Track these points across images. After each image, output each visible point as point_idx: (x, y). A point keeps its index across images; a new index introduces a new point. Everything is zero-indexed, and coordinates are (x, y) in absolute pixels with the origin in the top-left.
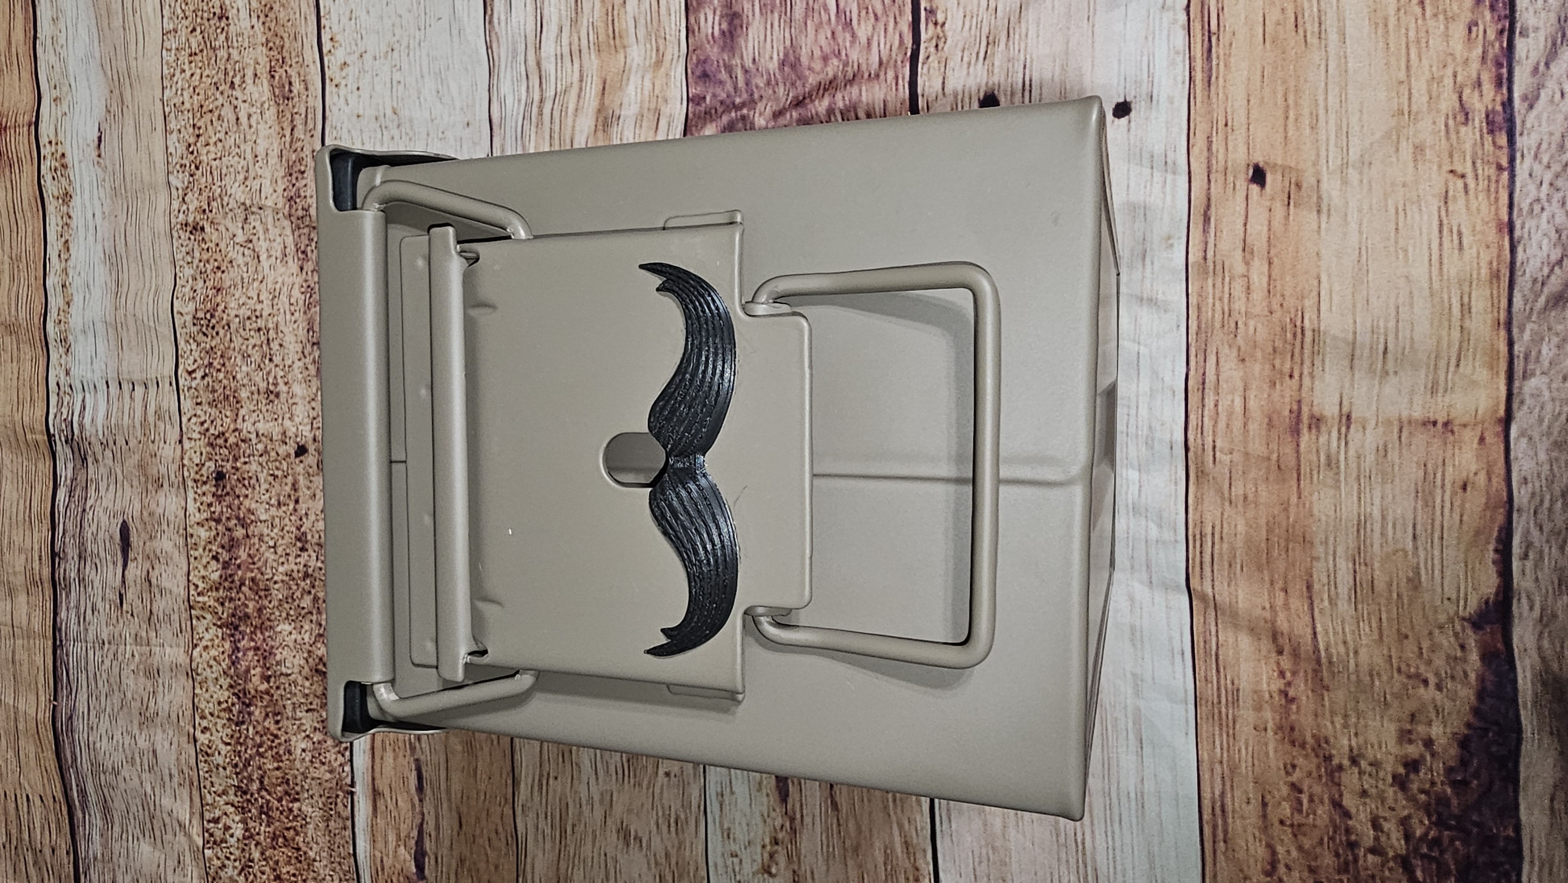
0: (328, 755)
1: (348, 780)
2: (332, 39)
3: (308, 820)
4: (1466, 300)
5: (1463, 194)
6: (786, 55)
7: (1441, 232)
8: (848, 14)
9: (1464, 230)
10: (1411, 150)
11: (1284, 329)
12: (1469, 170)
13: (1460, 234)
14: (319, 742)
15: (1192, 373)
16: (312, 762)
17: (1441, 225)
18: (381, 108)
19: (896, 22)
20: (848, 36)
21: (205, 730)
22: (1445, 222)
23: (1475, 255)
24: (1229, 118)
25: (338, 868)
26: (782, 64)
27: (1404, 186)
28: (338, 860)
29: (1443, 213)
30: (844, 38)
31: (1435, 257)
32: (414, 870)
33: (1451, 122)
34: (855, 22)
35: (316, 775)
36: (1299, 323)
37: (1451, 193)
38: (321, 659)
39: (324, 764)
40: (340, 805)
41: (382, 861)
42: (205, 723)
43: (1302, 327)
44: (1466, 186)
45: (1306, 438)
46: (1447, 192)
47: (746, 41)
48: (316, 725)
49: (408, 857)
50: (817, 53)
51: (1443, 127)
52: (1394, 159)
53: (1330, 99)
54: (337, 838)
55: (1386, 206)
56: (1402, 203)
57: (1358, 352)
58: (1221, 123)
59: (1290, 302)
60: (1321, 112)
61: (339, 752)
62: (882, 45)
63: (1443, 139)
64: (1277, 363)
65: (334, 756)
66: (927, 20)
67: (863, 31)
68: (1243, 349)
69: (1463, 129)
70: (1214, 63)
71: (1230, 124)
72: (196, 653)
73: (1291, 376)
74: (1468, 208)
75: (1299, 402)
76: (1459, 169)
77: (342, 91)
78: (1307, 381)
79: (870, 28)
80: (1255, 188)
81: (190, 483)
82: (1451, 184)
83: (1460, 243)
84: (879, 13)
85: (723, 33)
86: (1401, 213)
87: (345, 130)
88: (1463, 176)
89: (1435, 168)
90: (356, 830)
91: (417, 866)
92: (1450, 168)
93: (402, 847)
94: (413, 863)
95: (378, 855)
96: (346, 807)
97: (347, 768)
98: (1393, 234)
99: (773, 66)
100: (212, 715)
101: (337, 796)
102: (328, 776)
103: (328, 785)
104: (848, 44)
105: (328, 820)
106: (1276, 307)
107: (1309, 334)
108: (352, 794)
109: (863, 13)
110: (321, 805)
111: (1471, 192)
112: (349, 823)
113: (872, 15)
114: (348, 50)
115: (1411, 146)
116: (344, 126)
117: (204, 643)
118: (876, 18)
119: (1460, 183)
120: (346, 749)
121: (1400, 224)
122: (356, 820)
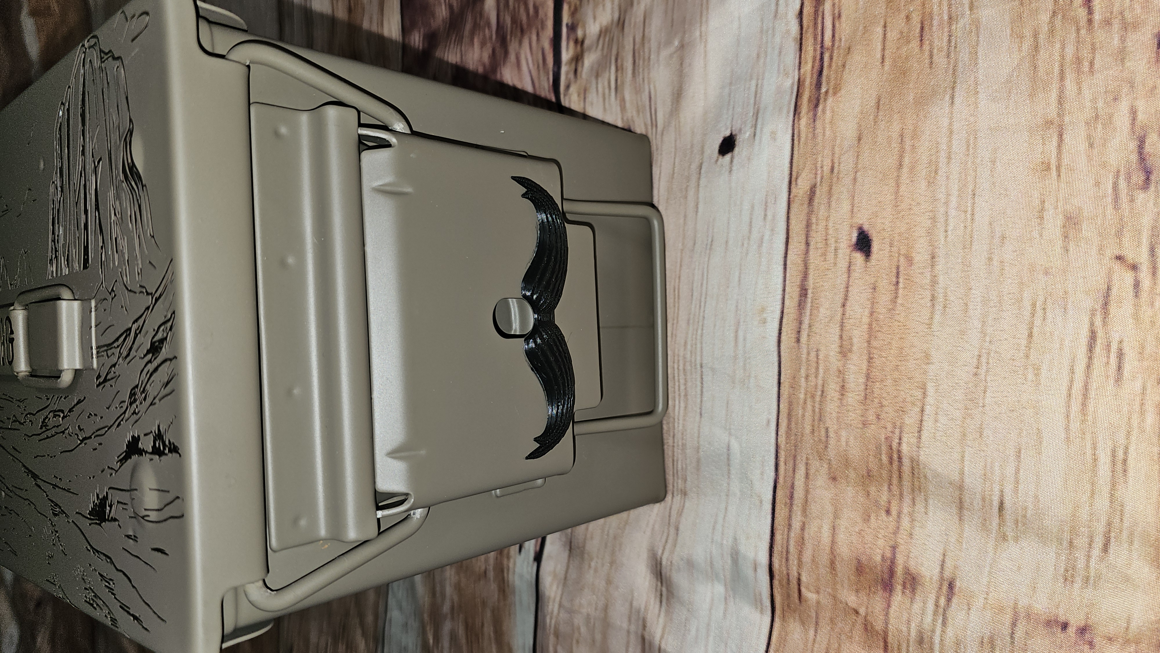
4: (1120, 454)
5: (1132, 294)
7: (1091, 348)
9: (1126, 350)
10: (1059, 222)
11: (878, 447)
12: (1143, 258)
13: (1120, 355)
15: (781, 480)
17: (1093, 336)
22: (1100, 334)
23: (1139, 391)
24: (836, 161)
27: (1046, 273)
29: (1098, 321)
31: (1078, 386)
33: (1122, 184)
36: (895, 445)
37: (1114, 291)
43: (899, 451)
44: (1137, 285)
45: (898, 597)
46: (1109, 289)
51: (1110, 191)
52: (1036, 234)
53: (955, 143)
55: (1020, 300)
56: (1041, 299)
57: (967, 499)
58: (827, 169)
59: (889, 413)
60: (943, 160)
63: (1110, 210)
64: (873, 489)
68: (834, 462)
69: (1141, 196)
70: (823, 90)
71: (836, 171)
73: (888, 512)
74: (1136, 317)
75: (894, 548)
76: (1130, 256)
78: (905, 522)
80: (859, 256)
82: (1115, 277)
83: (1119, 368)
86: (1039, 313)
88: (1134, 267)
89: (1094, 251)
92: (1117, 252)
98: (1024, 342)
106: (871, 417)
107: (906, 462)
111: (1144, 295)
115: (1061, 216)
119: (1129, 277)
121: (1035, 330)
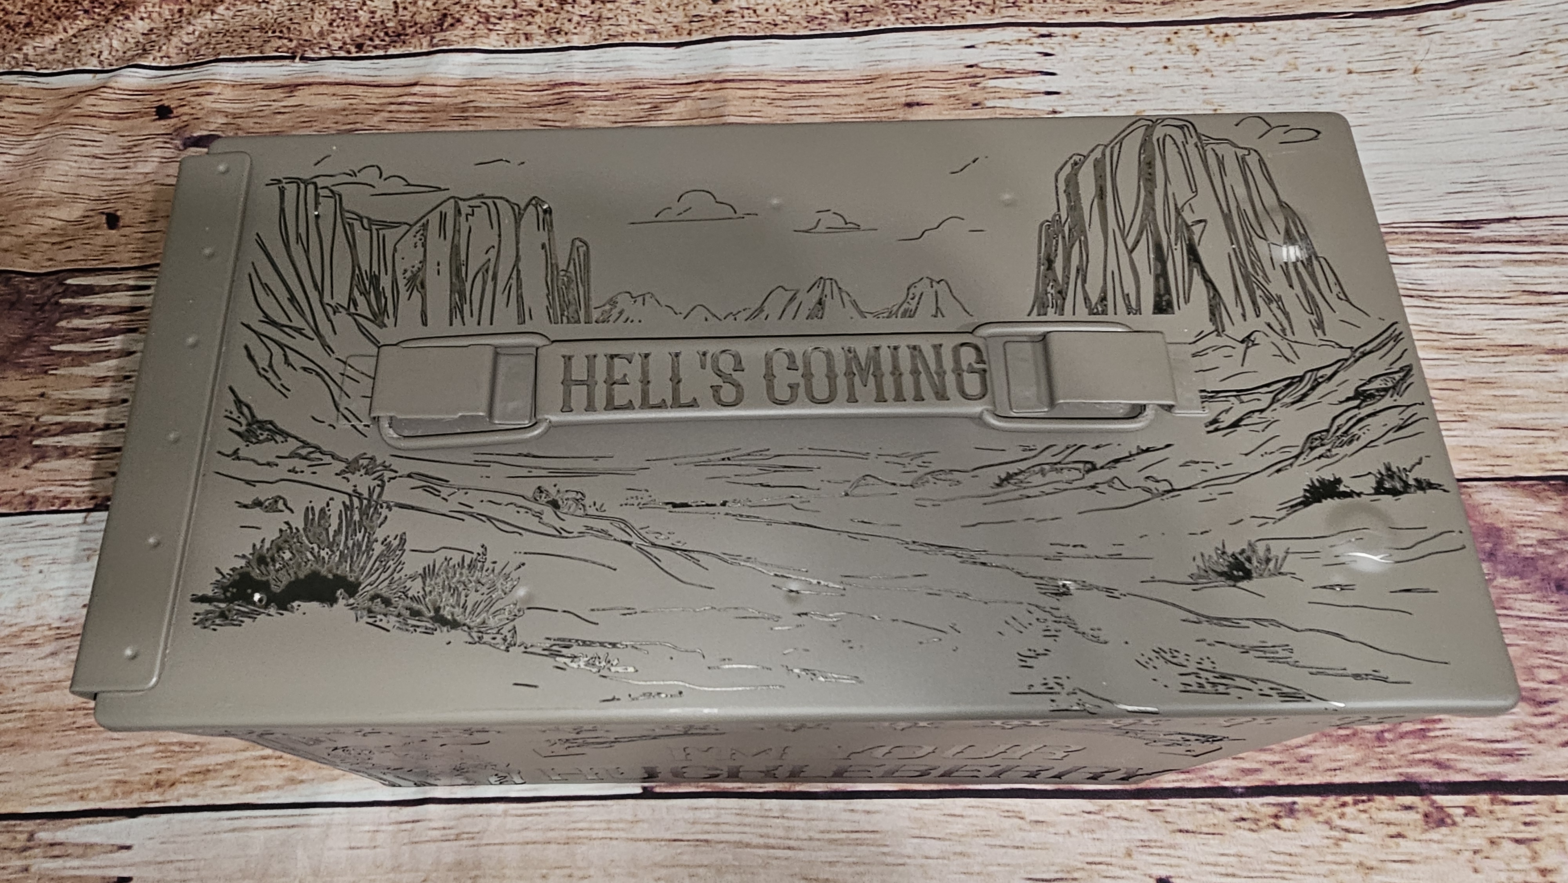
0: (342, 29)
1: (310, 54)
2: (1226, 35)
3: (263, 5)
14: (357, 18)
16: (332, 9)
18: (1142, 96)
19: (1274, 763)
25: (202, 41)
28: (213, 41)
32: (195, 135)
35: (316, 14)
38: (459, 20)
39: (331, 24)
40: (280, 43)
41: (208, 94)
48: (377, 15)
49: (213, 127)
54: (240, 40)
61: (345, 43)
65: (339, 37)
66: (1281, 805)
77: (1162, 48)
87: (1113, 52)
90: (248, 64)
91: (201, 138)
93: (224, 120)
94: (205, 133)
95: (217, 90)
96: (276, 51)
97: (324, 53)
101: (291, 40)
102: (316, 29)
103: (305, 29)
105: (261, 29)
108: (293, 58)
110: (279, 20)
112: (256, 54)
114: (1214, 55)
116: (1120, 52)
120: (349, 52)
122: (260, 63)
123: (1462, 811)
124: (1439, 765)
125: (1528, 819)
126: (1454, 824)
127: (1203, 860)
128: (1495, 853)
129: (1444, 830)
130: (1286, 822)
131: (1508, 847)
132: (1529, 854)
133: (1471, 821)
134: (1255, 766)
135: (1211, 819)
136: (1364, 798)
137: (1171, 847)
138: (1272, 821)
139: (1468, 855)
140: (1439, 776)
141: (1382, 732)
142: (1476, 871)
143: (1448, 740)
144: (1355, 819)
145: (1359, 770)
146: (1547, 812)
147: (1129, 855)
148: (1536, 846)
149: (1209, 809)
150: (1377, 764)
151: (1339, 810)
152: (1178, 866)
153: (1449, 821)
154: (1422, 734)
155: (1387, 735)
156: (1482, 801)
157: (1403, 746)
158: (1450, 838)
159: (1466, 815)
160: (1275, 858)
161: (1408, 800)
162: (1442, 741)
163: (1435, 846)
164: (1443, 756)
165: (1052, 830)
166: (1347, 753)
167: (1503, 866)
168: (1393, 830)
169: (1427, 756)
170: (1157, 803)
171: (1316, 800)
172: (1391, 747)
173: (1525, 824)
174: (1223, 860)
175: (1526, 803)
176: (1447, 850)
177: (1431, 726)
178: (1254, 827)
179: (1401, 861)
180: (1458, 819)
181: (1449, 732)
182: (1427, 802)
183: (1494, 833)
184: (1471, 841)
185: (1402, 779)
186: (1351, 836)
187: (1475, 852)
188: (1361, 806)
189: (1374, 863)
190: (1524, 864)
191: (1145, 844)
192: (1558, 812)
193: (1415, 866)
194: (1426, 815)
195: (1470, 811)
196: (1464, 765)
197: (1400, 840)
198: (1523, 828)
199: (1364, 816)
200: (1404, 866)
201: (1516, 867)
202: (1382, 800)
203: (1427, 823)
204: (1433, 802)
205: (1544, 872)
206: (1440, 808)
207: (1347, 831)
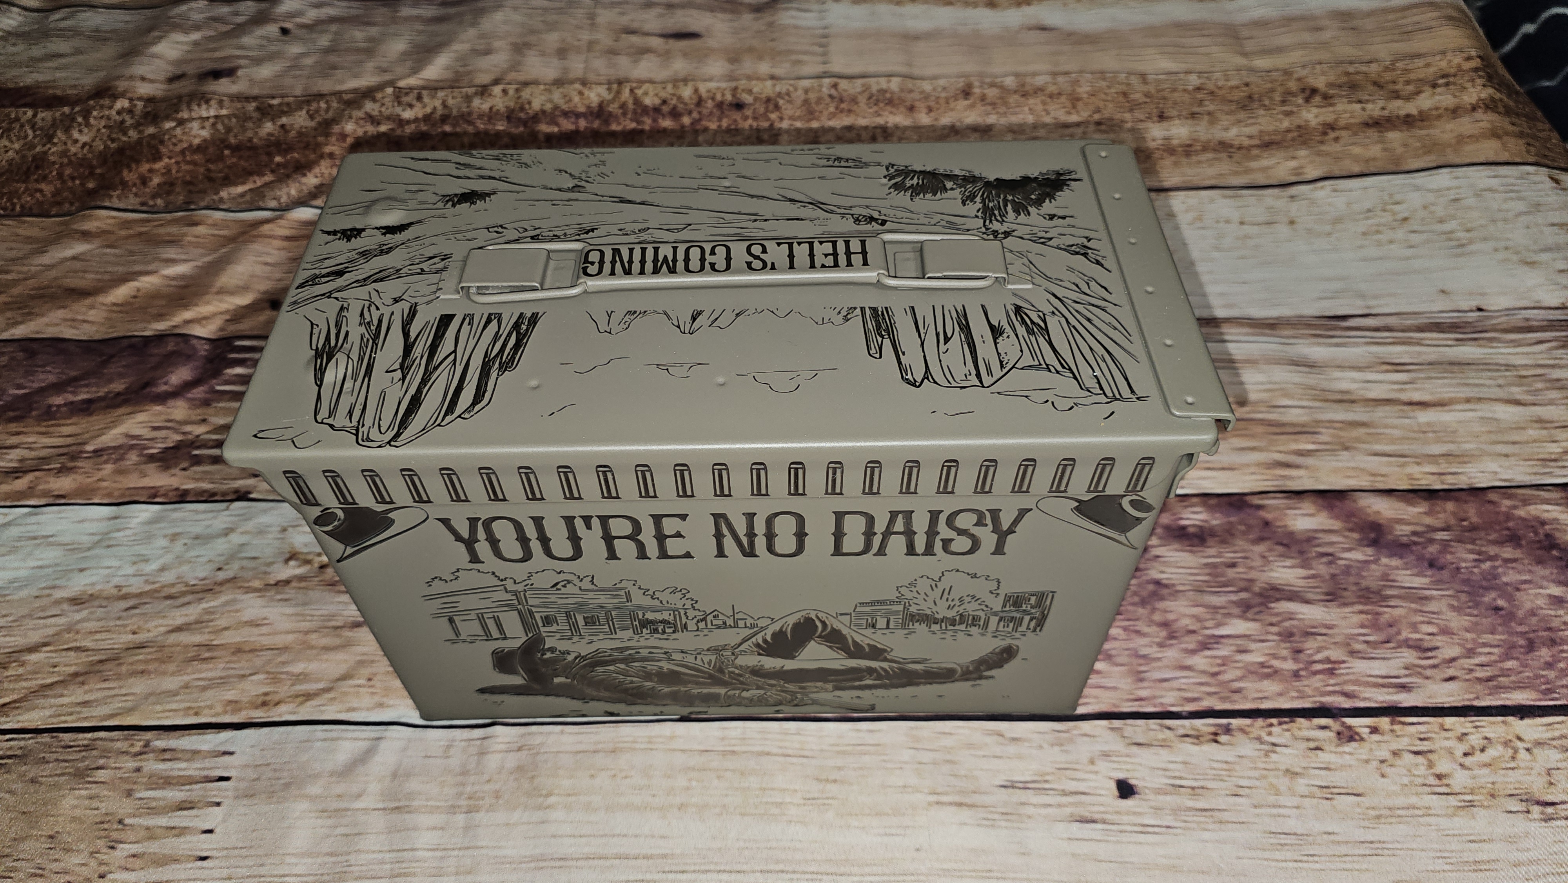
6: (1166, 586)
8: (1215, 646)
19: (1213, 694)
20: (1192, 646)
21: (505, 91)
26: (1158, 583)
30: (1190, 642)
34: (1208, 653)
42: (511, 92)
47: (1177, 550)
50: (1171, 617)
62: (1184, 681)
66: (1219, 725)
67: (1200, 661)
72: (578, 86)
79: (1202, 668)
81: (733, 84)
84: (1221, 677)
85: (1184, 528)
99: (1154, 574)
100: (519, 98)
104: (1183, 646)
109: (1219, 661)
113: (1216, 669)
117: (586, 92)
118: (1215, 674)
123: (1367, 730)
124: (1347, 695)
125: (1422, 736)
126: (1362, 739)
127: (1155, 766)
128: (1398, 762)
129: (1354, 744)
130: (1223, 738)
131: (1408, 758)
132: (1426, 763)
133: (1376, 737)
134: (1196, 695)
135: (1161, 736)
136: (1286, 720)
137: (1128, 756)
138: (1212, 737)
139: (1375, 764)
140: (1347, 704)
141: (1298, 671)
142: (1383, 776)
143: (1351, 677)
144: (1280, 735)
145: (1281, 699)
146: (1437, 730)
147: (1092, 762)
148: (1431, 756)
149: (1158, 727)
150: (1295, 694)
151: (1267, 730)
152: (1134, 770)
153: (1357, 737)
154: (1331, 672)
155: (1302, 673)
156: (1384, 722)
157: (1317, 681)
158: (1360, 751)
159: (1371, 733)
160: (1215, 765)
161: (1323, 721)
162: (1346, 678)
163: (1348, 757)
164: (1349, 688)
165: (1026, 744)
166: (1270, 687)
167: (1405, 772)
168: (1312, 745)
169: (1337, 688)
170: (1117, 723)
171: (1248, 721)
172: (1306, 682)
173: (1421, 739)
174: (1171, 766)
175: (1419, 723)
176: (1358, 760)
177: (1336, 666)
178: (1196, 741)
179: (1321, 769)
180: (1364, 736)
181: (1351, 671)
182: (1338, 723)
183: (1395, 746)
184: (1378, 753)
185: (1318, 705)
186: (1278, 749)
187: (1382, 762)
188: (1285, 726)
189: (1298, 770)
190: (1422, 770)
191: (1106, 755)
192: (1446, 730)
193: (1332, 773)
194: (1339, 733)
195: (1374, 730)
196: (1367, 695)
197: (1319, 752)
198: (1418, 742)
199: (1287, 734)
200: (1323, 772)
201: (1416, 773)
202: (1301, 721)
203: (1339, 739)
204: (1344, 723)
205: (1439, 777)
206: (1350, 728)
207: (1274, 745)
